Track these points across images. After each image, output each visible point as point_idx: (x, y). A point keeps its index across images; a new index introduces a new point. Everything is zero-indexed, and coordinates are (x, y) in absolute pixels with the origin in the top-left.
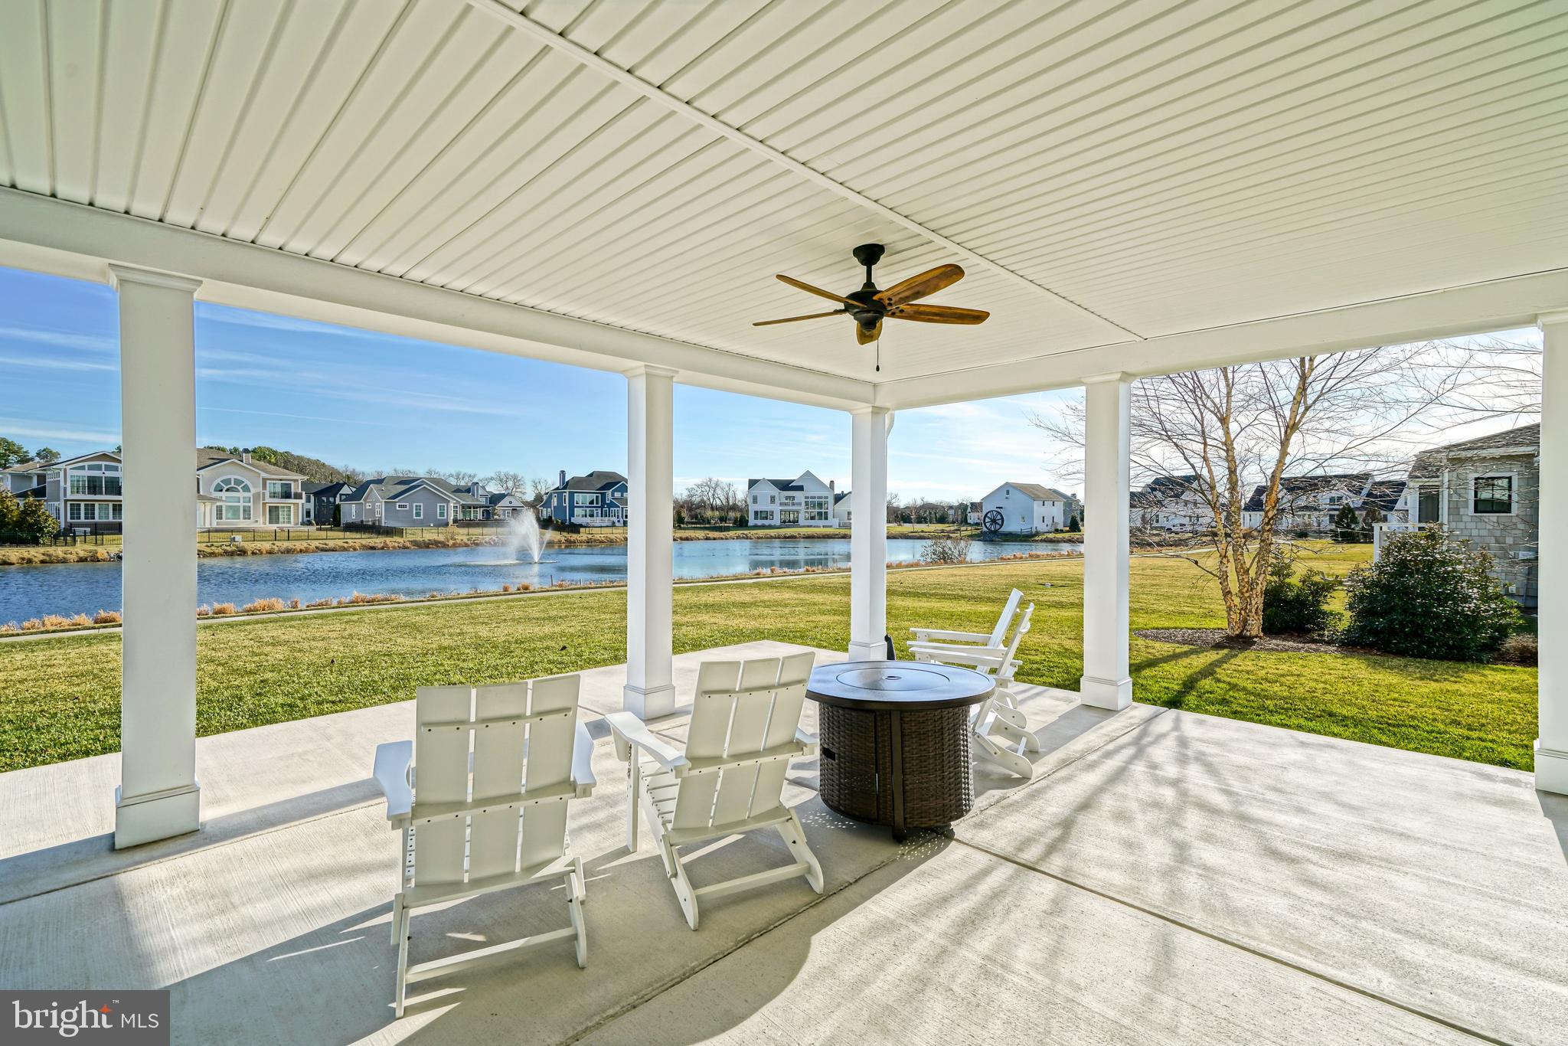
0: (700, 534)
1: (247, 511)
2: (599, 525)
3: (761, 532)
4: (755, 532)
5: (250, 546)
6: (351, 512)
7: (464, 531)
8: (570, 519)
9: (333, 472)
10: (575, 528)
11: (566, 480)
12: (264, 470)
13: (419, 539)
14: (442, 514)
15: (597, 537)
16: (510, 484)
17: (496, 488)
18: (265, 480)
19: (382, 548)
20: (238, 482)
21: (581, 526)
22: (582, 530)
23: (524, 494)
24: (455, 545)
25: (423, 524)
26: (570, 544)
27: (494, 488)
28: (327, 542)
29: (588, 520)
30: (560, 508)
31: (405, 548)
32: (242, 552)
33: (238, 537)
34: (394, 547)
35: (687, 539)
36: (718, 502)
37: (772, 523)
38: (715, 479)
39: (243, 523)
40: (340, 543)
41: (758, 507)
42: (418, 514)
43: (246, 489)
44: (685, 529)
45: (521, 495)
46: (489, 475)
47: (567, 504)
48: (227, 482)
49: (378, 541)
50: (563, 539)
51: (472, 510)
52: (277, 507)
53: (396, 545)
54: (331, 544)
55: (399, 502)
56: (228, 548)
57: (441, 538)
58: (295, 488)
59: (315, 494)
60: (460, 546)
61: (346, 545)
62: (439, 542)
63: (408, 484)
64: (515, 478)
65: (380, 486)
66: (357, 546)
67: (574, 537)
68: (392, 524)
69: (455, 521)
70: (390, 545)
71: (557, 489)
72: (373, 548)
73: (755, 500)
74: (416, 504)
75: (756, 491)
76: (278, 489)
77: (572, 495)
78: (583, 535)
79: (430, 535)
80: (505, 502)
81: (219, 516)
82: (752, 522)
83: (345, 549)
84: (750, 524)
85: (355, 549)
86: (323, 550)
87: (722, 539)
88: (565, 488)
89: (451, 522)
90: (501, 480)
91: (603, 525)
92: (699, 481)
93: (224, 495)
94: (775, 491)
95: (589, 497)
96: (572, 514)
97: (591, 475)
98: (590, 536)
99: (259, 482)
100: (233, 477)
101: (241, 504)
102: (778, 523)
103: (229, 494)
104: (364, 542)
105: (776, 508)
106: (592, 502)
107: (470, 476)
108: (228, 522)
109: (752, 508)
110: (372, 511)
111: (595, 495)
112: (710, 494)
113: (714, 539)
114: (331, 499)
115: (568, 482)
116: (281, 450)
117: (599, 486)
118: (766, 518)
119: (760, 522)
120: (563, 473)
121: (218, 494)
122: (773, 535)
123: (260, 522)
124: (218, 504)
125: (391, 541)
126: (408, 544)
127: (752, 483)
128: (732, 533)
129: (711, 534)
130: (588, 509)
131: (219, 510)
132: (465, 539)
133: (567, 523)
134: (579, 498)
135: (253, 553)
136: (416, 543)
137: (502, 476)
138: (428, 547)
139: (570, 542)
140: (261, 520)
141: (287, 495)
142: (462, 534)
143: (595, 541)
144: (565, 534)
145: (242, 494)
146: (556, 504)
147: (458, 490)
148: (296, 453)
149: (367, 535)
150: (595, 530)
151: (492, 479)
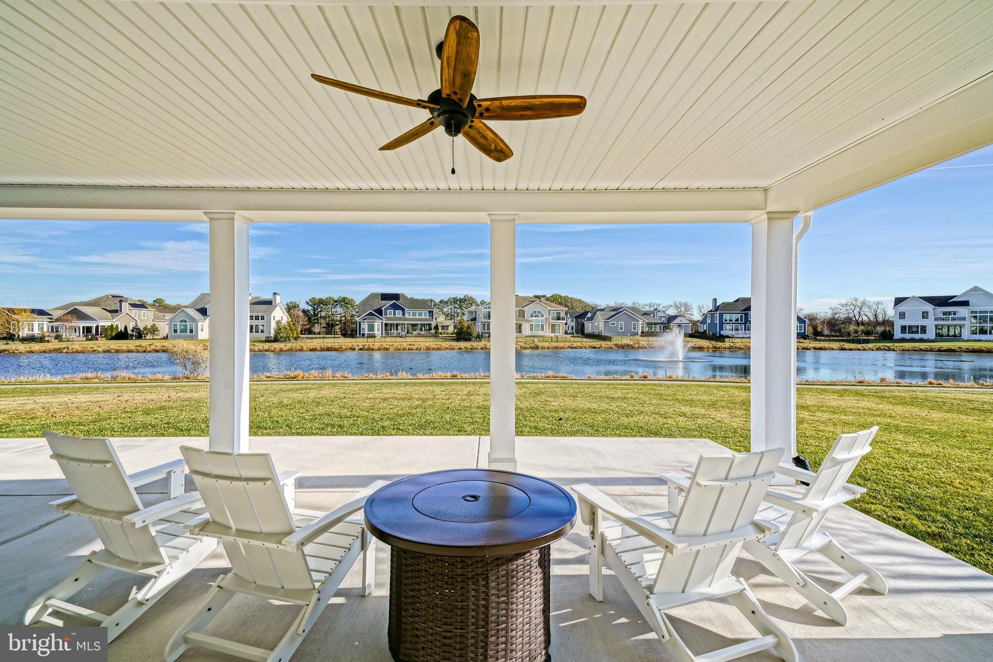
0: (836, 345)
1: (542, 326)
2: (742, 336)
3: (907, 345)
4: (901, 344)
5: (540, 344)
6: (589, 328)
7: (646, 338)
8: (720, 332)
9: (587, 305)
10: (722, 338)
11: (718, 305)
12: (549, 306)
13: (619, 343)
14: (634, 328)
15: (738, 345)
16: (683, 309)
17: (673, 311)
18: (550, 311)
19: (599, 348)
20: (539, 312)
21: (728, 337)
22: (727, 340)
23: (692, 315)
24: (638, 348)
25: (624, 334)
26: (716, 349)
27: (672, 312)
28: (573, 343)
29: (734, 332)
30: (712, 325)
31: (611, 348)
32: (537, 347)
33: (536, 340)
34: (605, 347)
35: (821, 349)
36: (865, 318)
37: (924, 336)
38: (861, 299)
39: (541, 333)
40: (579, 344)
41: (906, 322)
42: (621, 329)
43: (542, 316)
44: (820, 340)
45: (690, 316)
46: (669, 304)
47: (718, 322)
48: (535, 312)
49: (597, 343)
50: (711, 346)
51: (653, 326)
52: (554, 325)
53: (607, 346)
54: (575, 345)
55: (611, 321)
56: (532, 345)
57: (631, 343)
58: (562, 315)
59: (576, 317)
60: (642, 348)
61: (581, 345)
62: (630, 345)
63: (617, 311)
64: (686, 305)
65: (602, 312)
66: (587, 346)
67: (720, 344)
68: (607, 334)
69: (642, 333)
70: (603, 346)
71: (711, 311)
72: (595, 348)
73: (902, 315)
74: (620, 323)
75: (902, 307)
76: (555, 315)
77: (721, 315)
78: (727, 343)
79: (626, 341)
80: (677, 321)
81: (531, 330)
82: (898, 334)
83: (581, 348)
84: (895, 337)
85: (586, 348)
86: (572, 348)
87: (859, 350)
88: (716, 310)
89: (640, 333)
90: (677, 307)
91: (745, 336)
92: (844, 302)
93: (534, 318)
94: (929, 308)
95: (734, 317)
96: (721, 328)
97: (737, 301)
98: (732, 344)
99: (548, 311)
100: (537, 310)
101: (540, 323)
102: (933, 337)
103: (536, 318)
104: (591, 344)
105: (930, 324)
106: (737, 320)
107: (658, 305)
108: (535, 333)
109: (898, 324)
110: (598, 326)
111: (740, 315)
112: (856, 312)
113: (850, 350)
114: (583, 320)
115: (718, 306)
116: (563, 295)
117: (743, 309)
118: (917, 332)
119: (908, 336)
120: (715, 300)
121: (532, 318)
122: (922, 347)
123: (547, 333)
124: (531, 323)
125: (604, 344)
126: (613, 346)
127: (898, 301)
128: (870, 345)
129: (847, 345)
130: (734, 325)
131: (531, 326)
132: (645, 344)
133: (718, 335)
134: (727, 317)
135: (542, 348)
136: (617, 345)
137: (678, 304)
138: (623, 348)
139: (716, 348)
140: (548, 331)
141: (559, 319)
142: (643, 341)
143: (736, 348)
144: (712, 342)
145: (540, 318)
146: (710, 322)
147: (646, 314)
148: (570, 296)
149: (592, 340)
150: (737, 340)
151: (671, 306)
